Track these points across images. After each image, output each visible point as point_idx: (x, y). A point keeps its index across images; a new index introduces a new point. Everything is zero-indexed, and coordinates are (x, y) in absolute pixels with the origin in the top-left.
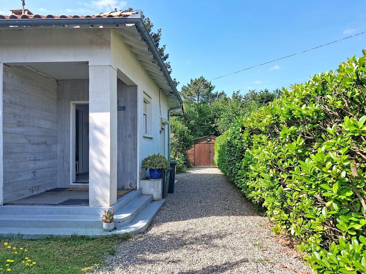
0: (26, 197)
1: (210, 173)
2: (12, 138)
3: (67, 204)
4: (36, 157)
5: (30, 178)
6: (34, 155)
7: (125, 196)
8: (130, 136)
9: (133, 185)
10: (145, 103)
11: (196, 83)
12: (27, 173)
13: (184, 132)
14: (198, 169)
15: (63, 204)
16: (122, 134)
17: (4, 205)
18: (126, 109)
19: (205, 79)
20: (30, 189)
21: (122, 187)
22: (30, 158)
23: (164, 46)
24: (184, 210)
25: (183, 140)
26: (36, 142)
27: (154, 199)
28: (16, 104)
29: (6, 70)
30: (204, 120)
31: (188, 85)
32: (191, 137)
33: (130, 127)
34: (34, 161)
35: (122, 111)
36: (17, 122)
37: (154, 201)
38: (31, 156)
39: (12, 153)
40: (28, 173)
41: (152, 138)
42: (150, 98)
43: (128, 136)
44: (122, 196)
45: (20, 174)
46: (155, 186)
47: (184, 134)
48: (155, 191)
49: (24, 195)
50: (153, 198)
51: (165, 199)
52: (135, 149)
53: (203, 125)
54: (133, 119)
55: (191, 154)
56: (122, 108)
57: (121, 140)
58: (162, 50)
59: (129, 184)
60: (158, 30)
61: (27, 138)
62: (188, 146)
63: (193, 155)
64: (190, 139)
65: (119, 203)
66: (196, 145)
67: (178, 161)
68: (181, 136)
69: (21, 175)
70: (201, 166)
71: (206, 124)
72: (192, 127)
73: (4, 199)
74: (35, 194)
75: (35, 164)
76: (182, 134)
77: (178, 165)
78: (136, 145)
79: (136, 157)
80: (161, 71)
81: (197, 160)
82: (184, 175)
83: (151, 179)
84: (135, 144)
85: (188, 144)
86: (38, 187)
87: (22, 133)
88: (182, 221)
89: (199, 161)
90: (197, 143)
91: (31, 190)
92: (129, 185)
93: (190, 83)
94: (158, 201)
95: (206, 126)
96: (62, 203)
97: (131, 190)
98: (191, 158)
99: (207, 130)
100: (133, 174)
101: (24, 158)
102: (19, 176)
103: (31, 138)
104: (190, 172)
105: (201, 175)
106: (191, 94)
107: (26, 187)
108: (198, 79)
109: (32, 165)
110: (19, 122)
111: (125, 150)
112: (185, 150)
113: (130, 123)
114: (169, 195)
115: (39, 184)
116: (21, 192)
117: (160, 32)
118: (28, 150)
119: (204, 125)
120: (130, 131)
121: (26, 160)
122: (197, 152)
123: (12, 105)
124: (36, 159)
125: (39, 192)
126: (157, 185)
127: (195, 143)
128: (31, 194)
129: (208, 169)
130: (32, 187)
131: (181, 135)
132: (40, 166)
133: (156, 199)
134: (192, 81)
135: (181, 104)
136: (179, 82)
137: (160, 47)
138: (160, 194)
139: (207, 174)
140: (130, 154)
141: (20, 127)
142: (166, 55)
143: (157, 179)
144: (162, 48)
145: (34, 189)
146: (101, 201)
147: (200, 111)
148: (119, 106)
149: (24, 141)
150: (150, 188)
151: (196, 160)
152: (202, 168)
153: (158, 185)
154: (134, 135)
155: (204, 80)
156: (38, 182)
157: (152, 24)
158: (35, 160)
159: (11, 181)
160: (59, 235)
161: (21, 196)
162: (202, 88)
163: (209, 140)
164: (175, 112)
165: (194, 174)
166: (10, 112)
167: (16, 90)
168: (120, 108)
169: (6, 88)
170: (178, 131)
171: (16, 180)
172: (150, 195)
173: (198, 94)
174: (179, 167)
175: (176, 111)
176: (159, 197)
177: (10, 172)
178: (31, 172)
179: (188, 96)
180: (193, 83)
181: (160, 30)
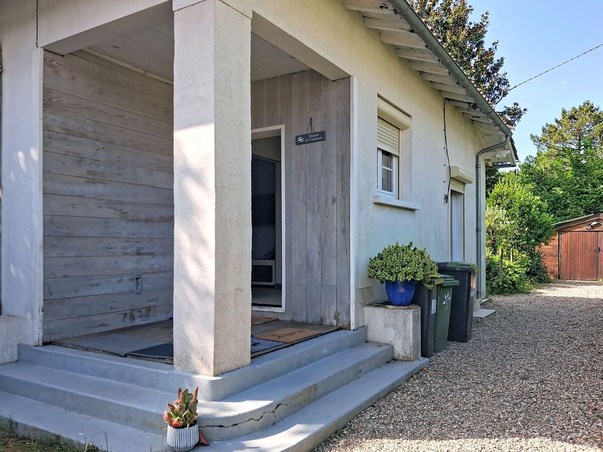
0: (112, 329)
1: (592, 296)
2: (73, 205)
3: (141, 356)
4: (141, 249)
5: (126, 289)
6: (138, 242)
7: (301, 344)
8: (334, 200)
9: (342, 317)
10: (398, 130)
11: (573, 116)
12: (116, 279)
13: (529, 207)
14: (563, 287)
15: (134, 355)
16: (318, 198)
17: (45, 344)
18: (327, 136)
19: (595, 106)
20: (126, 314)
21: (319, 319)
22: (124, 248)
23: (493, 44)
24: (464, 397)
25: (528, 225)
26: (142, 216)
27: (396, 356)
28: (83, 135)
29: (54, 63)
30: (586, 184)
31: (557, 121)
32: (548, 217)
33: (334, 179)
34: (137, 257)
35: (318, 142)
36: (87, 173)
37: (395, 360)
38: (128, 244)
39: (69, 236)
40: (119, 279)
41: (413, 210)
42: (409, 116)
43: (330, 201)
44: (289, 346)
45: (95, 282)
46: (398, 323)
47: (530, 210)
48: (398, 335)
49: (107, 325)
50: (393, 352)
51: (427, 359)
52: (346, 231)
53: (582, 193)
54: (340, 160)
55: (552, 255)
56: (318, 135)
57: (316, 210)
58: (491, 52)
59: (333, 314)
60: (483, 16)
61: (115, 207)
62: (540, 236)
63: (555, 256)
64: (545, 222)
65: (258, 366)
66: (563, 236)
67: (511, 267)
68: (522, 215)
69: (98, 285)
70: (575, 281)
71: (590, 190)
72: (558, 199)
73: (46, 332)
74: (139, 324)
75: (138, 262)
76: (525, 210)
77: (510, 275)
78: (347, 220)
79: (348, 251)
80: (412, 31)
81: (566, 267)
82: (522, 298)
83: (389, 307)
84: (346, 218)
85: (540, 232)
86: (148, 309)
87: (102, 195)
88: (431, 439)
89: (570, 270)
90: (566, 232)
91: (128, 315)
92: (333, 316)
93: (560, 118)
94: (405, 363)
95: (592, 194)
96: (134, 352)
97: (336, 328)
98: (550, 264)
99: (593, 203)
100: (341, 291)
101: (106, 248)
102: (92, 285)
103: (128, 209)
104: (541, 293)
105: (566, 299)
106: (562, 138)
107: (111, 308)
108: (577, 108)
109: (129, 264)
110: (89, 172)
111: (325, 234)
112: (534, 245)
113: (335, 170)
114: (454, 345)
115: (152, 304)
116: (95, 319)
117: (486, 18)
118: (117, 233)
119: (587, 193)
120: (335, 189)
121: (113, 253)
122: (566, 251)
123: (71, 137)
124: (143, 251)
125: (152, 320)
126: (402, 322)
127: (560, 232)
128: (128, 323)
129: (588, 287)
130: (132, 310)
131: (524, 213)
132: (155, 267)
133: (401, 358)
134: (564, 112)
135: (507, 136)
136: (525, 110)
137: (487, 46)
138: (411, 345)
139: (580, 300)
140: (334, 244)
141: (93, 183)
142: (498, 61)
143: (403, 307)
144: (490, 49)
145: (136, 314)
146: (195, 360)
147: (576, 165)
148: (313, 132)
149: (106, 212)
150: (385, 326)
151: (563, 268)
152: (577, 284)
153: (405, 323)
154: (343, 197)
155: (592, 107)
156: (148, 300)
157: (470, 6)
158: (138, 254)
159: (67, 296)
160: (70, 441)
161: (98, 326)
162: (587, 124)
163: (595, 223)
164: (495, 157)
165: (547, 299)
166: (67, 152)
167: (83, 108)
168: (313, 136)
169: (53, 100)
170: (517, 205)
171: (83, 292)
172: (387, 344)
173: (578, 138)
174: (511, 281)
175: (498, 156)
176: (408, 352)
177: (65, 277)
178: (125, 278)
179: (556, 142)
180: (567, 117)
181: (485, 15)
